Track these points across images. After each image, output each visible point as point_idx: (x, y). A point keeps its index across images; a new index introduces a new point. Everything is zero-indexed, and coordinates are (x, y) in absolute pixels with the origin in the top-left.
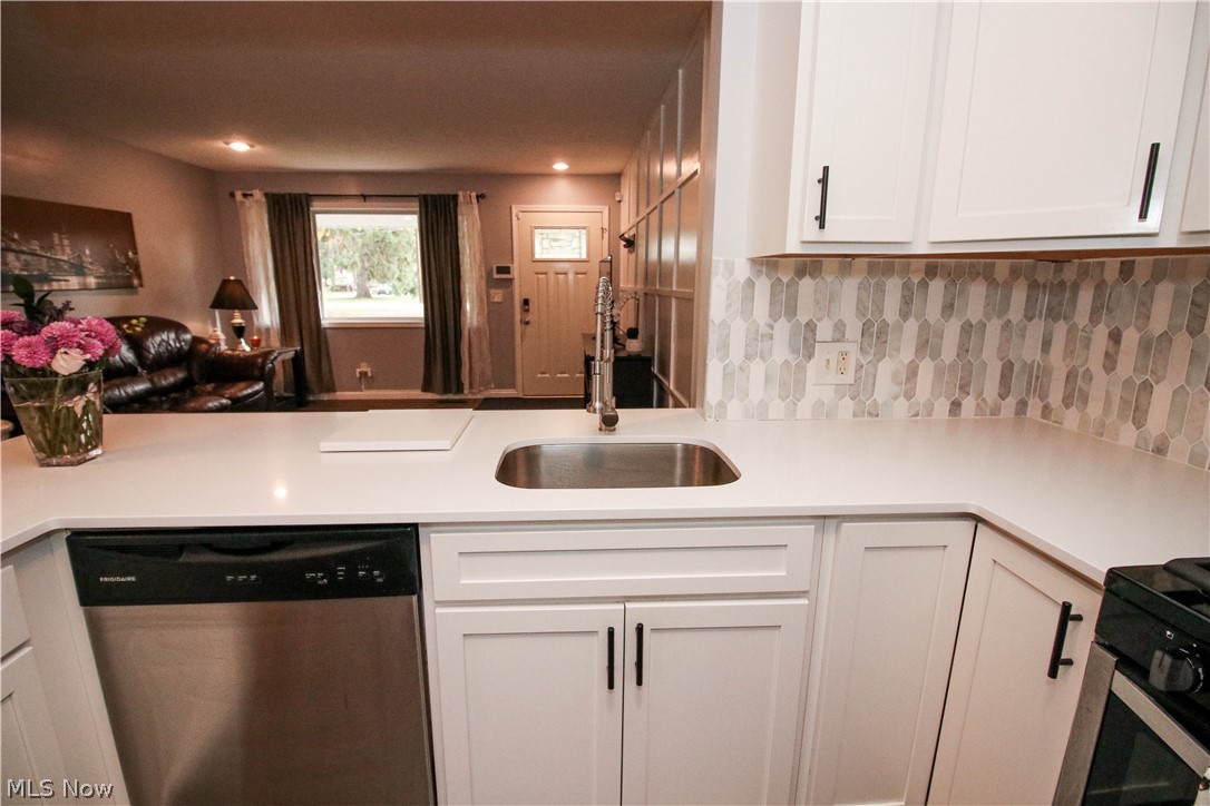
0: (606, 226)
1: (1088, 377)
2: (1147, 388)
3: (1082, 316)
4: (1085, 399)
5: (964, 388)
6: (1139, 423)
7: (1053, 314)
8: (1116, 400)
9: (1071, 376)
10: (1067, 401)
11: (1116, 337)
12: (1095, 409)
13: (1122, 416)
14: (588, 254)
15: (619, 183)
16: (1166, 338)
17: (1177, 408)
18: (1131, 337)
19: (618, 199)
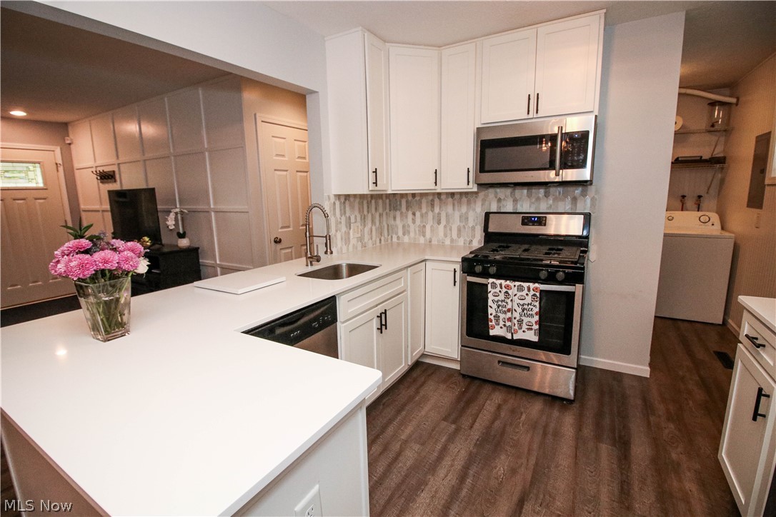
0: (60, 161)
1: (409, 226)
2: (424, 226)
3: (404, 209)
4: (409, 232)
5: (381, 235)
6: (424, 236)
7: (395, 209)
8: (417, 232)
9: (404, 226)
10: (404, 234)
11: (414, 214)
12: (412, 234)
13: (419, 235)
14: (45, 182)
15: (67, 130)
16: (426, 213)
17: (432, 230)
18: (418, 214)
19: (68, 142)
